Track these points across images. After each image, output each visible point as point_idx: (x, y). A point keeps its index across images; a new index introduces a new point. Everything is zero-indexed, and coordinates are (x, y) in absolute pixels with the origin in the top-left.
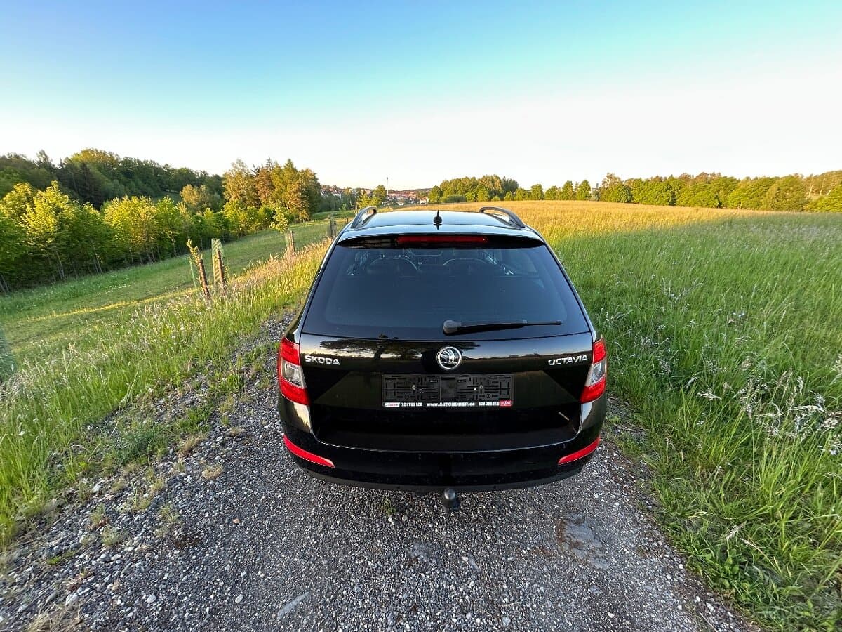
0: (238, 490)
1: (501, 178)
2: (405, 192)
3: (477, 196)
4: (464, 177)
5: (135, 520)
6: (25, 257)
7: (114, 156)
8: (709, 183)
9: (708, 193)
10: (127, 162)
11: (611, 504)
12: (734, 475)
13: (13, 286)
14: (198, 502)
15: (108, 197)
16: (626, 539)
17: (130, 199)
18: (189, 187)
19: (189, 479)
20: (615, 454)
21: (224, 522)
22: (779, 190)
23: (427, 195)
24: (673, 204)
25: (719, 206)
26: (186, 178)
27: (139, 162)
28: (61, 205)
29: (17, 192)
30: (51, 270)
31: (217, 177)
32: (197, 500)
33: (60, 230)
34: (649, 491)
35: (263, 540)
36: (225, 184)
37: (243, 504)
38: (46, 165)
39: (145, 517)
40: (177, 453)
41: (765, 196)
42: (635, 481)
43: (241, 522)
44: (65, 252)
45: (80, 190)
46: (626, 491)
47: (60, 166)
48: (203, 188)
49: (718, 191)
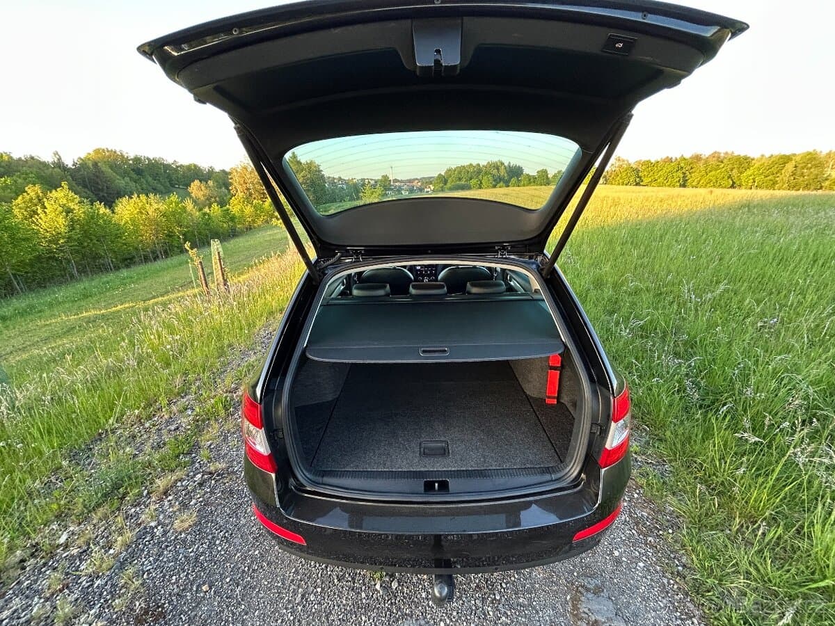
0: (212, 545)
1: (506, 164)
2: (410, 181)
3: (481, 183)
4: (468, 164)
5: (95, 586)
6: (39, 258)
7: (124, 154)
8: (722, 162)
9: (721, 172)
10: (137, 160)
11: (634, 565)
12: (780, 531)
13: (29, 287)
14: (165, 562)
15: (120, 195)
16: (653, 614)
17: (139, 197)
18: (197, 182)
19: (159, 531)
20: (636, 496)
21: (191, 589)
22: (796, 167)
23: (431, 183)
24: (684, 186)
25: (733, 186)
26: (194, 173)
27: (148, 159)
28: (72, 205)
29: (28, 194)
30: (65, 269)
31: (223, 171)
32: (165, 560)
33: (71, 231)
34: (677, 547)
35: (234, 614)
36: (231, 178)
37: (215, 563)
38: (59, 165)
39: (107, 582)
40: (151, 495)
41: (781, 174)
42: (661, 532)
43: (211, 588)
44: (77, 252)
45: (93, 188)
46: (652, 546)
47: (73, 165)
48: (210, 183)
49: (732, 170)
